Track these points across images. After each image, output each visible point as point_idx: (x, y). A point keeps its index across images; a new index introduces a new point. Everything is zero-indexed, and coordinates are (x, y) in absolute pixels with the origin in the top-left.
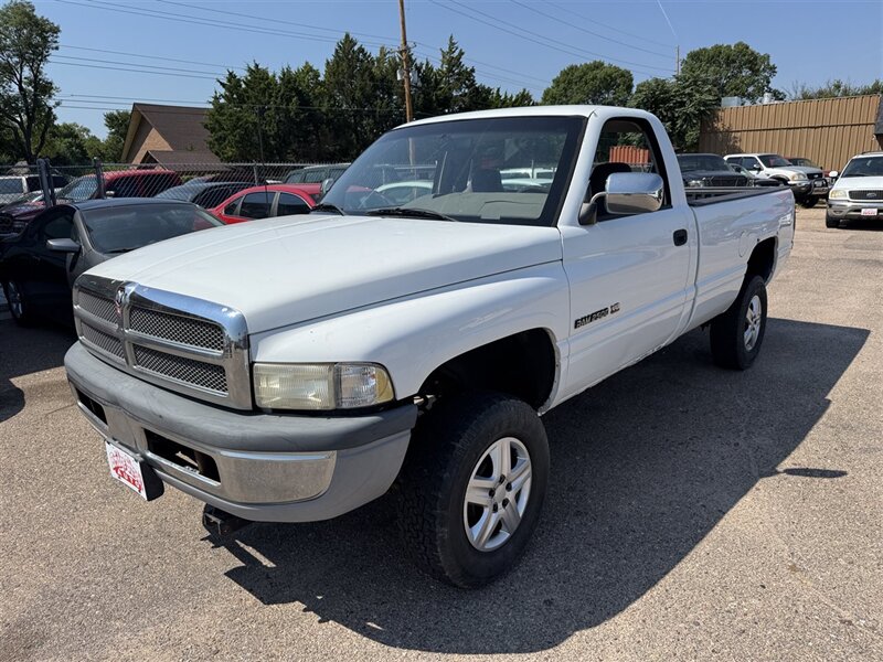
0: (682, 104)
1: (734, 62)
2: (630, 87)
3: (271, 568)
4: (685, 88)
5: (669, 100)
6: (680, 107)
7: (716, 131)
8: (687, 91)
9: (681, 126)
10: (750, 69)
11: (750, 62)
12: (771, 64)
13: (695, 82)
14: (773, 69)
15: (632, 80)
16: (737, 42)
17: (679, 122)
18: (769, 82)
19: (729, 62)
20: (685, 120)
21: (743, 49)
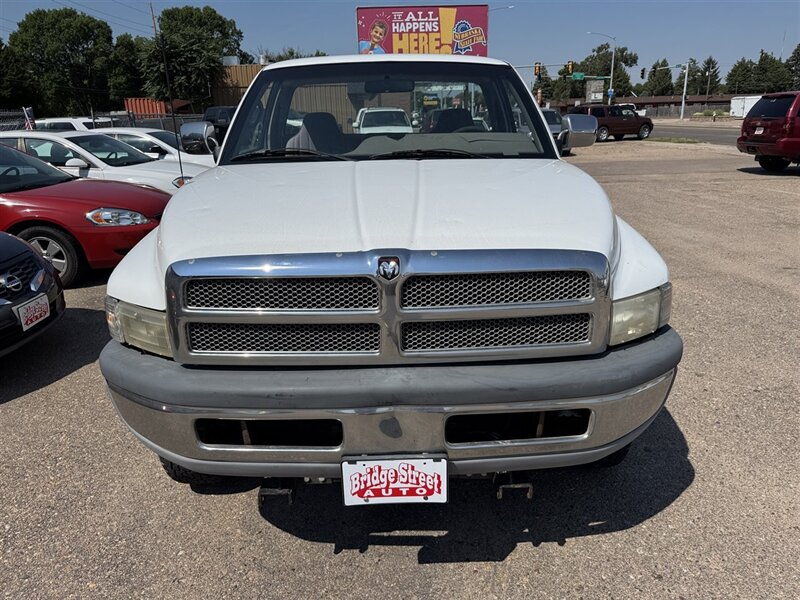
0: (193, 60)
1: (206, 24)
2: (110, 39)
3: (446, 535)
4: (192, 44)
5: (179, 55)
6: (191, 62)
7: (225, 86)
8: (195, 47)
9: (196, 80)
10: (221, 32)
11: (220, 25)
12: (238, 29)
13: (200, 40)
14: (240, 34)
15: (111, 32)
16: (205, 6)
17: (194, 77)
18: (239, 45)
19: (201, 23)
20: (198, 75)
21: (211, 13)
